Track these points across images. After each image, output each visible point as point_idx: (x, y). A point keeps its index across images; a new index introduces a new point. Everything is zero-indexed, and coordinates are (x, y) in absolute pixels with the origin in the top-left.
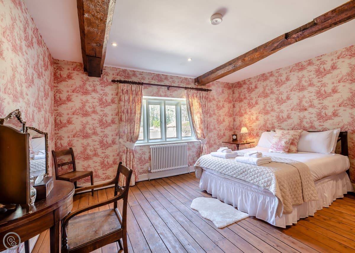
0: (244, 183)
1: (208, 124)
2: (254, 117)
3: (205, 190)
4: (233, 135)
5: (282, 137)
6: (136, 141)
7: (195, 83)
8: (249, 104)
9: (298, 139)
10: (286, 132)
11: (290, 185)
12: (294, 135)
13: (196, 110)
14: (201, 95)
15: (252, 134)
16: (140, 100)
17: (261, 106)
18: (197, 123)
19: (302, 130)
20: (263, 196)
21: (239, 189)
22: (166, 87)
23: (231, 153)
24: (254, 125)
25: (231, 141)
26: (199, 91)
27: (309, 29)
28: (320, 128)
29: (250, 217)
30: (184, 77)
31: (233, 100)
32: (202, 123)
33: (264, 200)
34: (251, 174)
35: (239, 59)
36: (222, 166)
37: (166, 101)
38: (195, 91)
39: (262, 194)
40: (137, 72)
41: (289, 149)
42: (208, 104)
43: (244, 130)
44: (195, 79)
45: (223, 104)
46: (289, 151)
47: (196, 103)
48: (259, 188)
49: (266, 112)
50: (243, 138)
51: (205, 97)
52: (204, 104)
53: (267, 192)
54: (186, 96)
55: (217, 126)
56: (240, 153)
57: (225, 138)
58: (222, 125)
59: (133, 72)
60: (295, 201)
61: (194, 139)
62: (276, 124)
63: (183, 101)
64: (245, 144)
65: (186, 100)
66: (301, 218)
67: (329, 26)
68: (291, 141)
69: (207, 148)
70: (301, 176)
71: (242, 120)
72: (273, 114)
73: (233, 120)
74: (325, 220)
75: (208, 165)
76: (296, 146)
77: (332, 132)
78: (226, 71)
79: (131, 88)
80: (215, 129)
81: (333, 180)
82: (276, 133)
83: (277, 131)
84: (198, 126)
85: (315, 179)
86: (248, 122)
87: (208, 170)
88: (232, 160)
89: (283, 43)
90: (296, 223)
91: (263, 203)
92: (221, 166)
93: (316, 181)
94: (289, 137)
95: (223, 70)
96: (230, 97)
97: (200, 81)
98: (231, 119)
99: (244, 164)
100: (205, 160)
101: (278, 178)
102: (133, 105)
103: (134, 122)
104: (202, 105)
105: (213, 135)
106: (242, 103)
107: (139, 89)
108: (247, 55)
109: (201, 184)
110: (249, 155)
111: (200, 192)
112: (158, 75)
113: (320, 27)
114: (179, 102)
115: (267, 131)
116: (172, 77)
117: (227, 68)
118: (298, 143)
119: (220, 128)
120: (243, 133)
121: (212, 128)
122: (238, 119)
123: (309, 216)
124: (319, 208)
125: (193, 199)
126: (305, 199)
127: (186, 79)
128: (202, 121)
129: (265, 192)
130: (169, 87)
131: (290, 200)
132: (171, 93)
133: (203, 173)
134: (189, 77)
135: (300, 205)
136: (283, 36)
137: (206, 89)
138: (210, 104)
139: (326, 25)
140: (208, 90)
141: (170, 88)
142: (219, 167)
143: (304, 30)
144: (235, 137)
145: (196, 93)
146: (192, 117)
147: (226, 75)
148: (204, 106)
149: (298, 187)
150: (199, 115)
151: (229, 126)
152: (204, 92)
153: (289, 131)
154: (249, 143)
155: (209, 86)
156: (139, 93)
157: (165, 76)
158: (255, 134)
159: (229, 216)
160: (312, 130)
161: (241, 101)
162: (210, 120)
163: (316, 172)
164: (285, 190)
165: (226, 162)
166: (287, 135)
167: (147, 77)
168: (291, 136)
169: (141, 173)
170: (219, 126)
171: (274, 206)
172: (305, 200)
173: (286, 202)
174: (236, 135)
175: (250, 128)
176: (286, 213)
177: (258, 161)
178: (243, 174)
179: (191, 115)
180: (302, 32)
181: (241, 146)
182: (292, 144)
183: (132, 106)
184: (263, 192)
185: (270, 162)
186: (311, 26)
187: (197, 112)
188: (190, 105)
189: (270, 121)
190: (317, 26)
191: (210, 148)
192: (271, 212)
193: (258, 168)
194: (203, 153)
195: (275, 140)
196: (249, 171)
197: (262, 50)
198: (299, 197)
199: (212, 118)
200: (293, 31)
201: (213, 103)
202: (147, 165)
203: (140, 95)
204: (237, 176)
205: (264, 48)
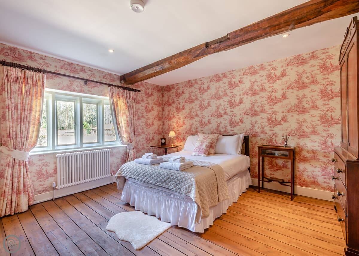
0: (167, 191)
1: (136, 128)
2: (181, 121)
3: (128, 202)
4: (162, 139)
5: (204, 141)
6: (31, 149)
7: (121, 80)
8: (177, 108)
9: (215, 142)
10: (206, 136)
11: (208, 188)
12: (213, 139)
13: (122, 111)
14: (127, 94)
15: (179, 138)
16: (41, 92)
17: (187, 111)
18: (123, 125)
19: (219, 134)
20: (184, 203)
21: (163, 198)
22: (83, 81)
23: (157, 158)
24: (181, 129)
25: (160, 145)
26: (125, 91)
27: (224, 42)
28: (231, 133)
29: (172, 227)
30: (107, 71)
31: (162, 103)
32: (128, 126)
33: (186, 206)
34: (174, 181)
35: (166, 60)
36: (146, 174)
37: (82, 98)
38: (121, 90)
39: (184, 201)
40: (36, 55)
41: (209, 152)
42: (136, 105)
43: (172, 134)
44: (121, 76)
45: (153, 106)
46: (209, 154)
47: (121, 104)
48: (181, 195)
49: (191, 117)
50: (171, 141)
51: (133, 98)
52: (131, 105)
53: (188, 198)
54: (110, 94)
55: (145, 129)
56: (166, 158)
57: (154, 142)
58: (151, 128)
59: (29, 54)
60: (212, 203)
61: (119, 144)
62: (199, 129)
63: (105, 99)
64: (172, 148)
65: (110, 99)
66: (217, 217)
67: (238, 43)
68: (210, 145)
69: (134, 153)
70: (217, 178)
71: (171, 124)
72: (197, 118)
73: (162, 124)
74: (234, 215)
75: (131, 174)
76: (214, 149)
77: (239, 136)
78: (153, 72)
79: (25, 75)
80: (143, 132)
81: (240, 177)
82: (199, 137)
83: (200, 135)
84: (124, 130)
85: (227, 179)
86: (175, 126)
87: (131, 180)
88: (156, 167)
89: (204, 52)
90: (213, 224)
91: (185, 210)
92: (144, 174)
93: (228, 181)
94: (209, 141)
95: (150, 70)
96: (160, 101)
97: (127, 79)
98: (160, 123)
99: (168, 171)
100: (128, 168)
101: (197, 183)
102: (28, 98)
103: (27, 123)
104: (129, 106)
105: (141, 139)
106: (171, 107)
107: (38, 78)
108: (174, 58)
109: (123, 196)
110: (173, 160)
111: (121, 206)
112: (71, 64)
113: (232, 43)
114: (101, 101)
115: (192, 135)
116: (91, 70)
117: (155, 68)
118: (215, 146)
119: (148, 132)
120: (171, 137)
121: (140, 131)
122: (167, 123)
123: (223, 214)
124: (230, 205)
125: (111, 217)
126: (220, 199)
127: (110, 75)
128: (129, 124)
129: (187, 198)
130: (86, 81)
131: (207, 204)
132: (90, 89)
133: (126, 183)
134: (114, 73)
135: (216, 206)
136: (204, 44)
137: (134, 89)
138: (138, 106)
139: (236, 41)
140: (136, 90)
141: (88, 82)
142: (142, 176)
143: (220, 42)
144: (163, 141)
145: (122, 93)
146: (116, 119)
147: (154, 76)
148: (131, 107)
149: (214, 189)
150: (125, 117)
151: (158, 130)
152: (131, 92)
153: (210, 135)
154: (176, 147)
155: (138, 86)
156: (39, 83)
157: (81, 67)
158: (182, 138)
159: (151, 230)
160: (226, 134)
161: (170, 105)
162: (137, 123)
163: (228, 172)
164: (204, 195)
165: (150, 169)
166: (207, 139)
167: (53, 64)
168: (210, 139)
169: (40, 191)
170: (147, 130)
171: (194, 212)
172: (219, 201)
173: (204, 206)
174: (165, 139)
175: (177, 132)
176: (205, 217)
177: (181, 166)
178: (166, 181)
179: (116, 117)
180: (218, 44)
181: (169, 150)
182: (211, 147)
183: (25, 99)
184: (184, 199)
185: (192, 167)
186: (225, 40)
187: (124, 114)
188: (114, 105)
189: (195, 126)
190: (230, 41)
191: (138, 153)
192: (191, 219)
193: (181, 174)
194: (129, 160)
195: (197, 144)
196: (172, 177)
197: (186, 55)
198: (215, 199)
199: (140, 121)
200: (212, 41)
201: (142, 104)
202: (51, 179)
203: (40, 86)
204: (160, 184)
205: (189, 53)
